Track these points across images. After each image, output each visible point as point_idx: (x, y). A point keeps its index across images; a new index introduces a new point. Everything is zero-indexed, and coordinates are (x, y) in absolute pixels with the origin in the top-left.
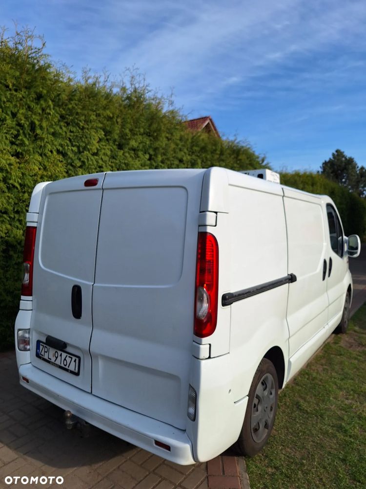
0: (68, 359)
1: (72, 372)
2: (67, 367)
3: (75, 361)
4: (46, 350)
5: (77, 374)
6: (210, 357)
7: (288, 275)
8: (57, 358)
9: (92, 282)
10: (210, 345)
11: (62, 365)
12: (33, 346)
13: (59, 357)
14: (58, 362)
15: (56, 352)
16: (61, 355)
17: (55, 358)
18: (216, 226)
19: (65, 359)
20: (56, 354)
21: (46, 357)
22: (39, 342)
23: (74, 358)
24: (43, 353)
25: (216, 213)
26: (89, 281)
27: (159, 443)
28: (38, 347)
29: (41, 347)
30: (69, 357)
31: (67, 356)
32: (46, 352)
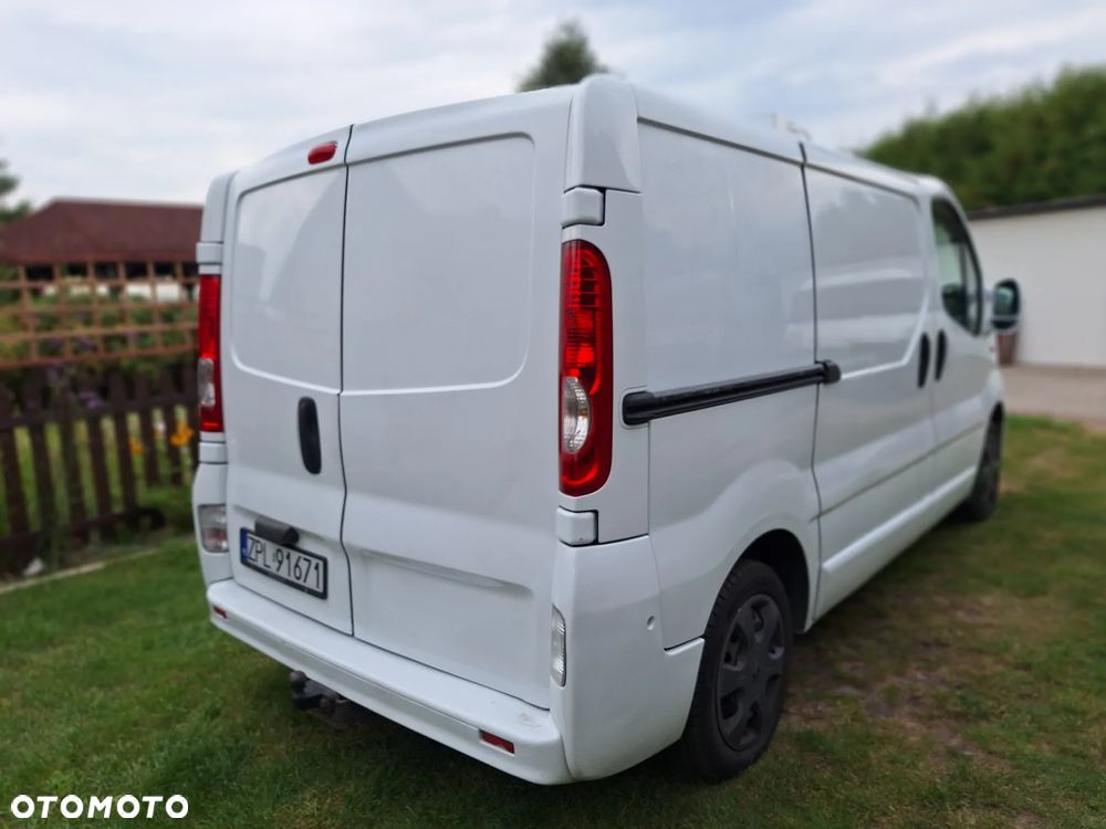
0: (303, 565)
1: (311, 592)
2: (301, 582)
3: (317, 568)
4: (259, 549)
5: (323, 596)
6: (596, 542)
7: (816, 362)
8: (280, 563)
9: (335, 387)
10: (596, 512)
11: (292, 579)
12: (233, 541)
13: (285, 562)
14: (283, 573)
15: (279, 550)
16: (288, 557)
17: (277, 564)
18: (602, 224)
19: (297, 566)
20: (280, 555)
21: (260, 564)
22: (244, 532)
23: (314, 561)
24: (253, 556)
25: (603, 190)
26: (331, 386)
27: (488, 737)
28: (243, 544)
29: (249, 542)
30: (305, 559)
31: (299, 558)
32: (260, 552)
